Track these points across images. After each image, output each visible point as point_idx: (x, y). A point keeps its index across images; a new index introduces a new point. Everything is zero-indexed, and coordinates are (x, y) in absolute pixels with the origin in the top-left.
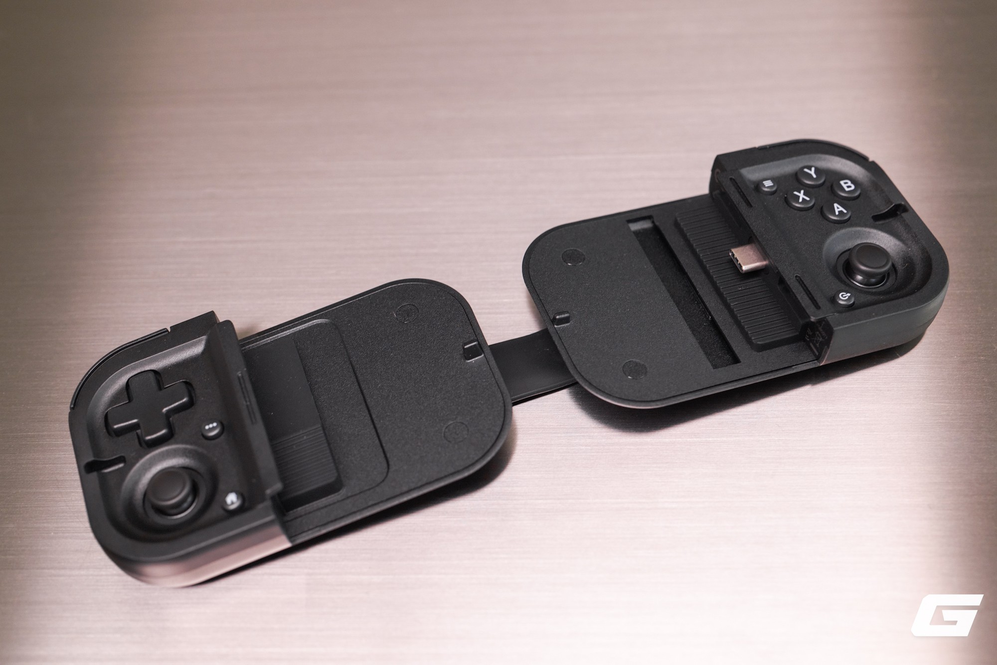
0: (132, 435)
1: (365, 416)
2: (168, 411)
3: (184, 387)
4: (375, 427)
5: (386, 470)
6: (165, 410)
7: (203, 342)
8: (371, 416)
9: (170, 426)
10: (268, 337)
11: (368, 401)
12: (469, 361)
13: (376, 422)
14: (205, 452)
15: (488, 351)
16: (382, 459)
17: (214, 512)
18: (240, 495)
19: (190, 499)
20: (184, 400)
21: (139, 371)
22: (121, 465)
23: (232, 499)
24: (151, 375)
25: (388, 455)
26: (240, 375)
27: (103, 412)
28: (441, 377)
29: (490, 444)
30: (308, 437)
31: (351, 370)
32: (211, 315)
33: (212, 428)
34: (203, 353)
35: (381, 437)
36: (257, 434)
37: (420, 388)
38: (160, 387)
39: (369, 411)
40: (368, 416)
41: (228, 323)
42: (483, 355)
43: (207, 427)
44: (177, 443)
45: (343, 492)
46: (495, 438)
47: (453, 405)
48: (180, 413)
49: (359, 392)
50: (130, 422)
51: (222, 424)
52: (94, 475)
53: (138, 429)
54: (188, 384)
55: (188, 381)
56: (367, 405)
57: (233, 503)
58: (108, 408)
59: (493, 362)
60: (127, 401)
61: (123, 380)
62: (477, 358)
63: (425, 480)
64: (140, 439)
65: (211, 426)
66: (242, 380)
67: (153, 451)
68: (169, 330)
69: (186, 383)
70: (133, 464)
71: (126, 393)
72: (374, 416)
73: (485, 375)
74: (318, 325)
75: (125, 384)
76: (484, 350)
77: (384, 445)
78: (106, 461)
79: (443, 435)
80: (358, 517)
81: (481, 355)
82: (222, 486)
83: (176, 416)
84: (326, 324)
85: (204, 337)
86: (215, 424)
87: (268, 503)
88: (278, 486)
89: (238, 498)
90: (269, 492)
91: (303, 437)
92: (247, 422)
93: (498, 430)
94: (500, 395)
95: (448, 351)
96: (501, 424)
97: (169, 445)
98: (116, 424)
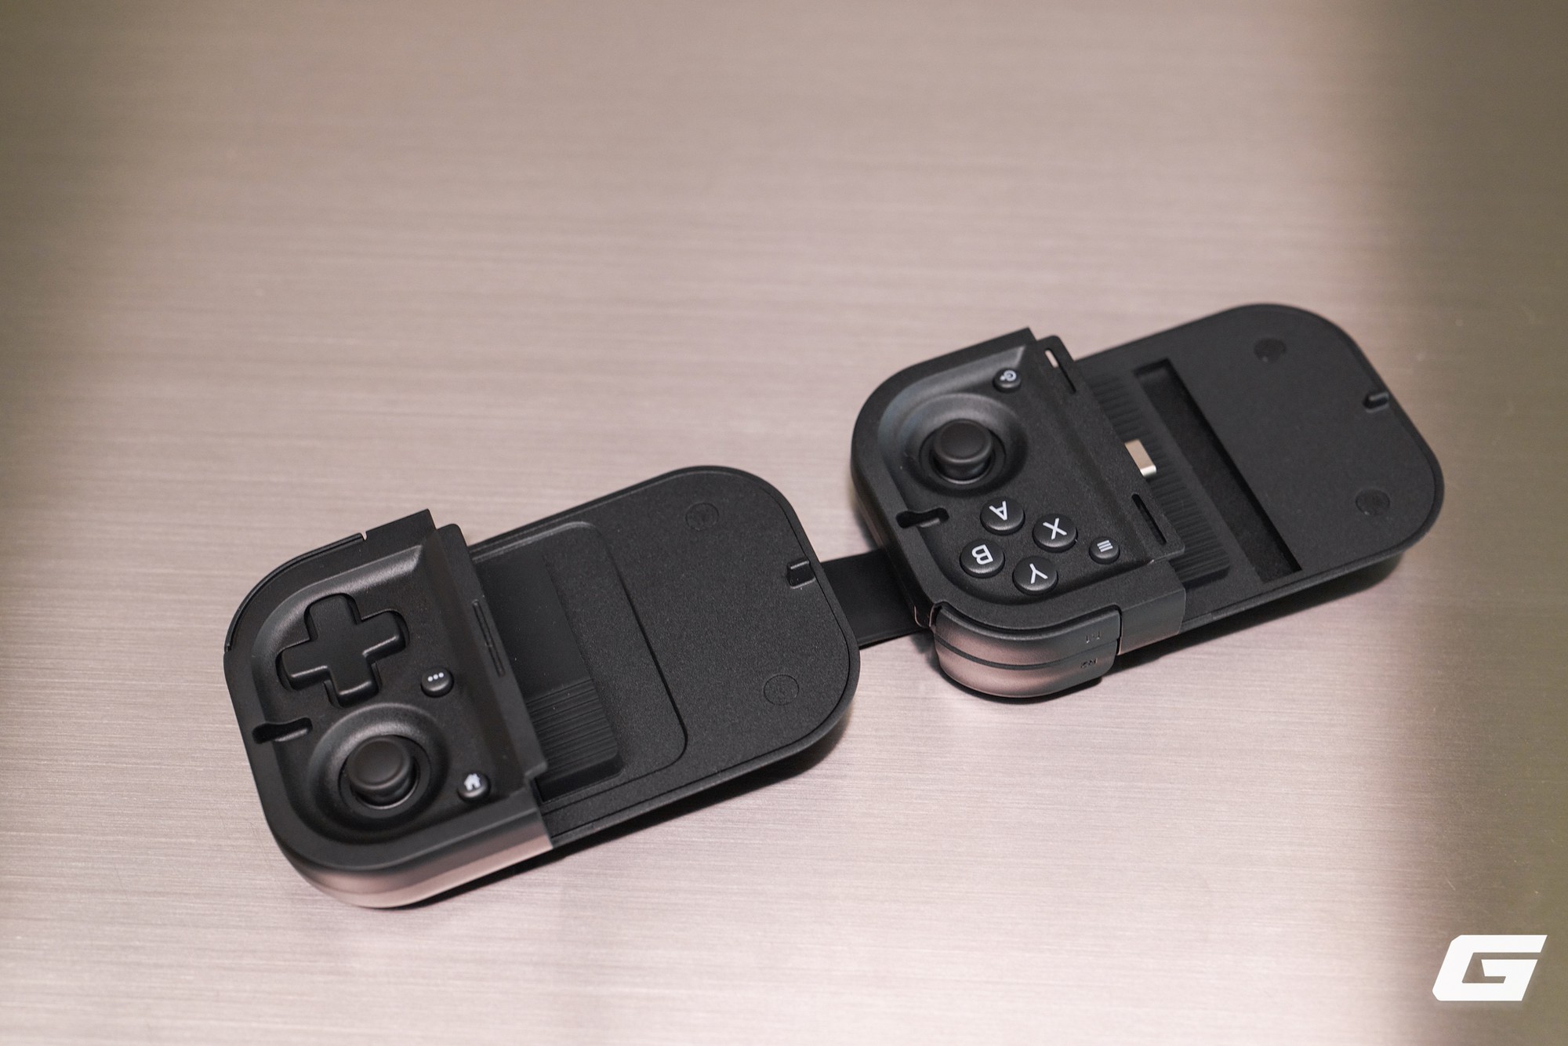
0: (318, 689)
1: (648, 665)
2: (371, 654)
3: (390, 619)
4: (664, 680)
5: (684, 741)
6: (365, 652)
7: (417, 555)
8: (657, 664)
9: (374, 676)
10: (501, 545)
11: (652, 641)
12: (794, 588)
13: (665, 674)
14: (428, 715)
15: (820, 572)
16: (678, 728)
17: (446, 801)
18: (484, 778)
19: (406, 784)
20: (394, 638)
21: (323, 595)
22: (303, 732)
23: (473, 784)
24: (341, 601)
25: (685, 721)
26: (476, 604)
27: (273, 654)
28: (756, 610)
29: (831, 708)
30: (573, 695)
31: (624, 597)
32: (425, 516)
33: (437, 681)
34: (416, 569)
35: (674, 695)
36: (507, 691)
37: (727, 625)
38: (356, 618)
39: (654, 657)
40: (653, 663)
41: (453, 529)
42: (814, 579)
43: (430, 679)
44: (386, 701)
45: (625, 773)
46: (837, 699)
47: (775, 650)
48: (389, 658)
49: (639, 629)
50: (316, 669)
51: (451, 675)
52: (267, 747)
53: (326, 679)
54: (397, 615)
55: (396, 610)
56: (650, 647)
57: (474, 788)
58: (280, 648)
59: (829, 590)
60: (308, 639)
61: (300, 609)
62: (806, 584)
63: (739, 758)
64: (332, 696)
65: (436, 677)
66: (479, 613)
67: (350, 712)
68: (365, 537)
69: (393, 613)
70: (323, 731)
71: (305, 627)
72: (661, 665)
73: (819, 609)
74: (573, 531)
75: (303, 613)
76: (816, 572)
77: (678, 706)
78: (281, 725)
79: (762, 693)
80: (647, 808)
81: (811, 578)
82: (456, 765)
83: (382, 661)
84: (584, 529)
85: (419, 547)
86: (441, 675)
87: (526, 790)
88: (542, 766)
89: (481, 782)
90: (529, 774)
91: (566, 694)
92: (491, 672)
93: (841, 687)
94: (842, 637)
95: (764, 572)
96: (845, 678)
97: (373, 703)
98: (294, 673)
